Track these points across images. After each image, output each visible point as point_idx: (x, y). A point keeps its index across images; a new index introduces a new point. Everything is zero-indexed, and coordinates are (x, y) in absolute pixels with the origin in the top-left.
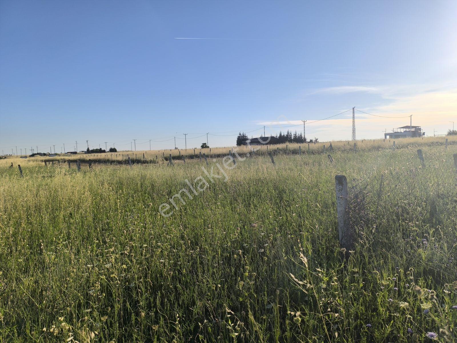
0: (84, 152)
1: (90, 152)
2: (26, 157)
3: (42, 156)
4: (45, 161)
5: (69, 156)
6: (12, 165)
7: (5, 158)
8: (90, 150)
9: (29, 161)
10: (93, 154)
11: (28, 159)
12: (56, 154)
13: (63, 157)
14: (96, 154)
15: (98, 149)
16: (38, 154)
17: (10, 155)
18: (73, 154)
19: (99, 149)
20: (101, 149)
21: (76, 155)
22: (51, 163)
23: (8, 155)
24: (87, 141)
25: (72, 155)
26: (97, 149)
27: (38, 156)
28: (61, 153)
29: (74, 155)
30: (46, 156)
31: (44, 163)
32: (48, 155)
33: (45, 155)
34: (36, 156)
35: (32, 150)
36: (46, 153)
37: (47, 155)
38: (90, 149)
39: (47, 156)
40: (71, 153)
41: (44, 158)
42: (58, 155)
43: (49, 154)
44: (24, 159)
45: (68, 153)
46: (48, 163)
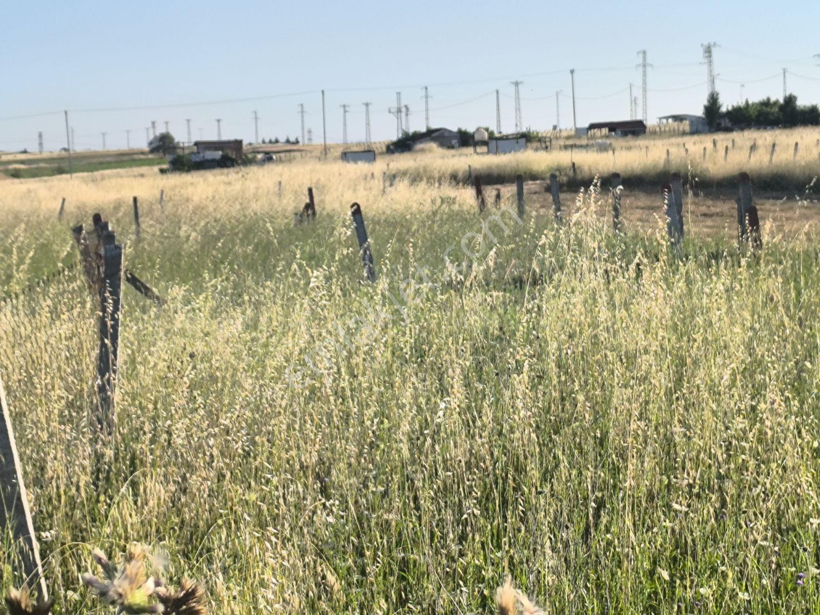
0: (686, 126)
1: (726, 122)
2: (368, 154)
3: (451, 147)
4: (478, 181)
5: (603, 148)
6: (310, 206)
7: (268, 158)
8: (723, 109)
9: (392, 178)
10: (744, 138)
11: (380, 166)
12: (526, 138)
13: (561, 158)
14: (765, 137)
15: (773, 99)
16: (430, 135)
17: (288, 141)
18: (625, 134)
19: (781, 101)
20: (790, 100)
21: (641, 142)
22: (509, 191)
23: (282, 139)
24: (708, 51)
25: (619, 142)
26: (766, 103)
27: (430, 151)
28: (555, 128)
29: (631, 141)
30: (470, 150)
31: (467, 196)
32: (484, 143)
33: (465, 139)
34: (423, 150)
35: (399, 111)
36: (471, 129)
37: (476, 144)
38: (726, 104)
39: (479, 149)
40: (613, 127)
41: (463, 159)
42: (535, 144)
43: (491, 135)
44: (362, 167)
45: (593, 126)
46: (490, 192)
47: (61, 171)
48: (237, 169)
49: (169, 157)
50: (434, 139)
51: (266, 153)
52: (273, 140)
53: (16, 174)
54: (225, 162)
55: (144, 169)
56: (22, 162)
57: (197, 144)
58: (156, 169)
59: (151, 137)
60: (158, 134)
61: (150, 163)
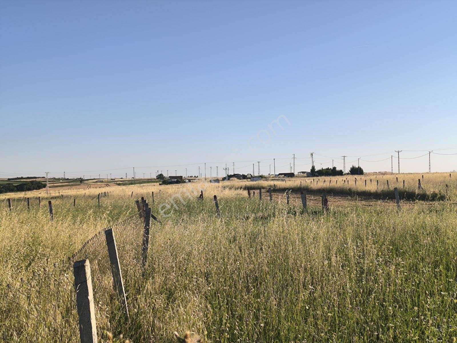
0: (306, 175)
1: (317, 174)
2: (217, 181)
3: (240, 179)
4: (249, 189)
5: (283, 180)
6: (202, 195)
8: (316, 170)
9: (224, 188)
10: (322, 178)
11: (221, 184)
12: (261, 177)
13: (271, 183)
14: (328, 178)
15: (330, 168)
16: (235, 176)
17: (195, 177)
18: (289, 177)
19: (332, 168)
20: (334, 168)
21: (293, 179)
22: (257, 192)
23: (194, 176)
24: (312, 155)
25: (287, 179)
26: (328, 169)
27: (235, 180)
28: (269, 174)
29: (290, 179)
30: (246, 180)
31: (245, 193)
32: (250, 178)
33: (244, 177)
34: (233, 180)
35: (226, 169)
36: (246, 174)
37: (247, 178)
39: (248, 180)
40: (285, 175)
41: (244, 183)
42: (264, 179)
43: (251, 176)
44: (216, 184)
45: (280, 174)
46: (252, 192)
47: (132, 184)
48: (181, 184)
49: (162, 180)
50: (236, 177)
51: (189, 180)
52: (191, 176)
53: (119, 184)
54: (177, 182)
55: (155, 184)
56: (121, 181)
57: (170, 177)
58: (158, 183)
59: (157, 175)
60: (159, 174)
61: (157, 182)
